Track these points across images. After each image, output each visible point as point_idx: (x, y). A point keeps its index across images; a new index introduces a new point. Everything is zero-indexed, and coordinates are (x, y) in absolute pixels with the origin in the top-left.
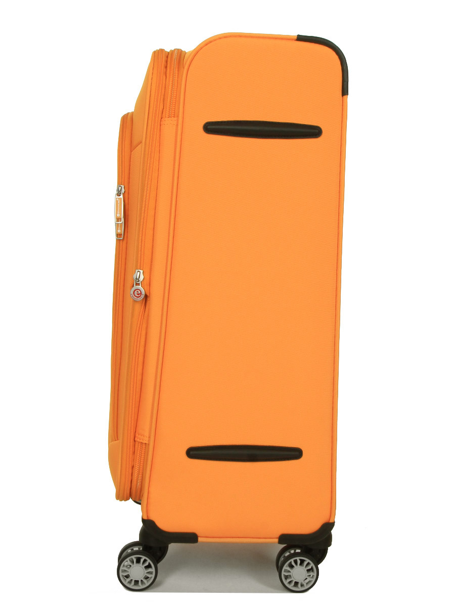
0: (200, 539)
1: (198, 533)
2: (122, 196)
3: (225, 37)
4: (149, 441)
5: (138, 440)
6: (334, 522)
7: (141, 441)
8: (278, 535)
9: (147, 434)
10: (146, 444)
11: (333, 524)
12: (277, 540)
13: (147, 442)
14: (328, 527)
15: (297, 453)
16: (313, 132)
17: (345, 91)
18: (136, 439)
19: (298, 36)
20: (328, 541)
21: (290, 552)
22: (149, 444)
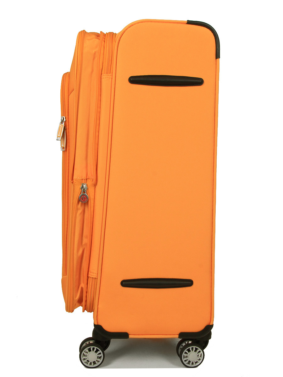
0: (130, 336)
1: (129, 333)
2: (63, 124)
3: (142, 22)
4: (97, 276)
5: (91, 276)
6: (213, 325)
7: (92, 276)
8: (178, 333)
9: (95, 272)
10: (95, 278)
11: (212, 326)
12: (178, 336)
13: (96, 277)
14: (209, 327)
15: (190, 283)
16: (198, 82)
17: (218, 56)
18: (89, 276)
19: (188, 21)
20: (209, 336)
21: (185, 343)
22: (97, 278)
